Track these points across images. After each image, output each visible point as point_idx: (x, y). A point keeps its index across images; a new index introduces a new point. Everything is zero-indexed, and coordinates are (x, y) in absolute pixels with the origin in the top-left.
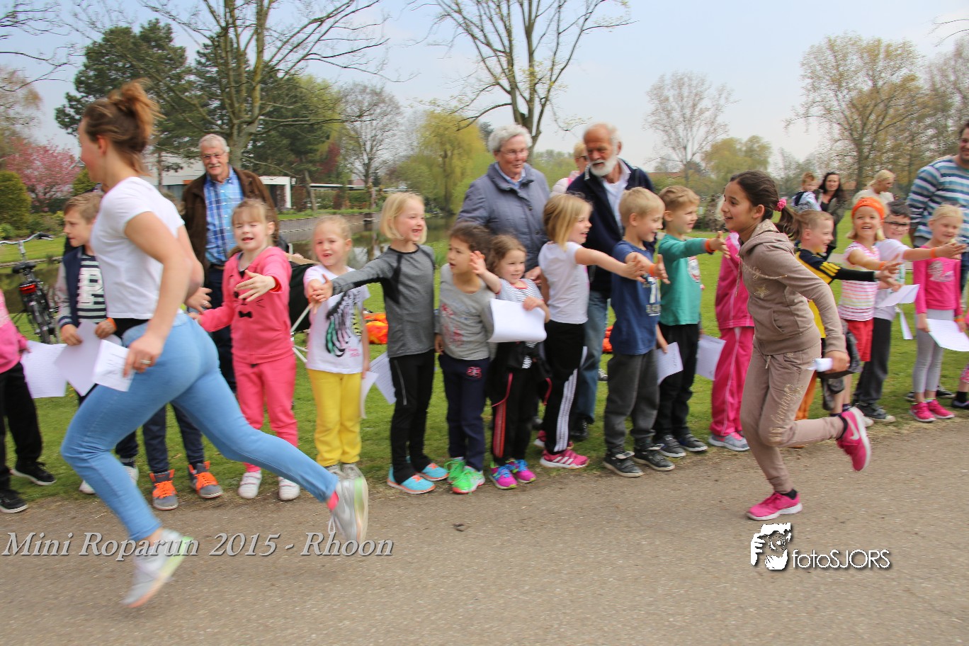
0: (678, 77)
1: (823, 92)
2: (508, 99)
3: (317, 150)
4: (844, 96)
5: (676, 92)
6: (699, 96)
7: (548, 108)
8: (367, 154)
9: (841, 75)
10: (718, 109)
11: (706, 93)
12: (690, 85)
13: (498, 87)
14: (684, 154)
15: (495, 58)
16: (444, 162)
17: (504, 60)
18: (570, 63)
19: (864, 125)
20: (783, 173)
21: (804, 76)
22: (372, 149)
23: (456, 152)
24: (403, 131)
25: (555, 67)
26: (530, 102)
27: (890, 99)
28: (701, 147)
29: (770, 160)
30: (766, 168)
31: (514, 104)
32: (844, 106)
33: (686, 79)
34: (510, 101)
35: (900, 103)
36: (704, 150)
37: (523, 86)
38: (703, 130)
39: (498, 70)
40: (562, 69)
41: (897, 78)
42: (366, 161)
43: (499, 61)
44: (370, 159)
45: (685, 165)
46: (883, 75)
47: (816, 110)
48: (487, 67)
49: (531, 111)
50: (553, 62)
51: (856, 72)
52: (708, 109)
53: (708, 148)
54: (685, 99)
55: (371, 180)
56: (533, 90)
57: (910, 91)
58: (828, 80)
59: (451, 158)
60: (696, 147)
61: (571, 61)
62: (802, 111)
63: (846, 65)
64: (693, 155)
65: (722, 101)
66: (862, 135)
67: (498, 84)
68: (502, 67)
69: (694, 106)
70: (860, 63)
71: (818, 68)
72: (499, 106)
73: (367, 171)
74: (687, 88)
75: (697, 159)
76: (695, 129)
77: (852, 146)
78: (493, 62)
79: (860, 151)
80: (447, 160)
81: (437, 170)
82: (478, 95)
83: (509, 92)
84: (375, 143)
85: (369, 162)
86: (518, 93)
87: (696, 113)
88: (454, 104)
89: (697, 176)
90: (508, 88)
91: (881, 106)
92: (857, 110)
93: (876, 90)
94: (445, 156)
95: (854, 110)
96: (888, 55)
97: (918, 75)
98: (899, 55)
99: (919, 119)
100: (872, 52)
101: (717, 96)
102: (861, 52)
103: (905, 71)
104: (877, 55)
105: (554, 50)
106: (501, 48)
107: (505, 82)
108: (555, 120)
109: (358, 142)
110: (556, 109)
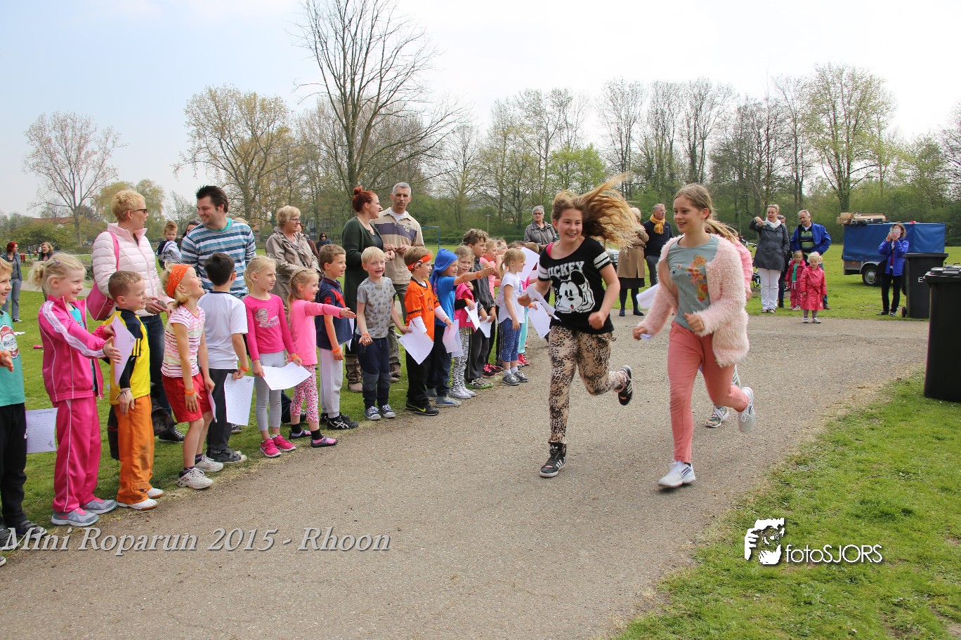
0: (60, 119)
1: (208, 139)
4: (228, 144)
5: (58, 134)
6: (84, 139)
9: (223, 124)
10: (106, 153)
11: (92, 136)
12: (73, 127)
14: (72, 198)
19: (248, 170)
20: (176, 217)
21: (189, 124)
27: (269, 147)
28: (89, 191)
29: (163, 203)
30: (160, 212)
32: (228, 152)
33: (69, 121)
35: (277, 150)
36: (93, 194)
38: (91, 175)
41: (274, 128)
45: (74, 210)
46: (261, 125)
47: (203, 156)
51: (236, 122)
52: (96, 153)
53: (98, 192)
54: (70, 142)
57: (285, 141)
58: (211, 128)
60: (84, 191)
62: (189, 157)
63: (227, 115)
64: (82, 200)
65: (109, 145)
66: (246, 181)
69: (80, 149)
70: (240, 115)
71: (202, 116)
74: (71, 130)
75: (87, 203)
76: (82, 173)
77: (239, 190)
79: (246, 194)
87: (83, 156)
89: (88, 221)
91: (262, 154)
92: (240, 156)
93: (255, 138)
95: (237, 156)
96: (263, 108)
97: (289, 126)
98: (273, 109)
99: (296, 166)
100: (250, 105)
101: (104, 140)
102: (240, 103)
103: (278, 123)
104: (255, 107)
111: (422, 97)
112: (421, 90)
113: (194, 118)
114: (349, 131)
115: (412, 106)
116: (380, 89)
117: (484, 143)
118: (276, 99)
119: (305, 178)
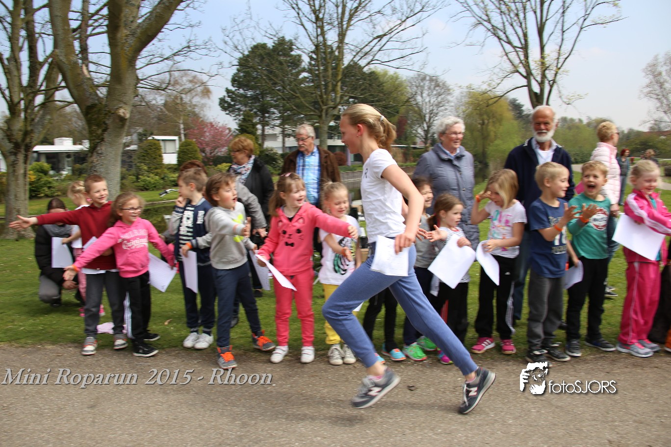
2: (524, 82)
5: (667, 69)
7: (555, 87)
8: (427, 123)
13: (517, 74)
15: (515, 53)
16: (482, 128)
18: (572, 54)
22: (430, 119)
23: (491, 120)
24: (452, 106)
25: (561, 57)
26: (541, 84)
31: (529, 86)
34: (526, 84)
37: (536, 72)
39: (516, 61)
40: (566, 58)
43: (518, 55)
44: (429, 127)
48: (509, 59)
49: (542, 90)
50: (559, 53)
55: (429, 142)
56: (544, 76)
59: (487, 125)
61: (573, 52)
67: (518, 72)
68: (520, 59)
72: (518, 88)
73: (426, 135)
78: (513, 56)
80: (484, 126)
81: (476, 134)
82: (502, 80)
83: (525, 77)
84: (432, 115)
85: (428, 129)
86: (532, 78)
88: (484, 87)
90: (525, 74)
94: (483, 124)
105: (560, 44)
106: (520, 46)
107: (522, 70)
108: (560, 97)
109: (420, 115)
110: (561, 89)
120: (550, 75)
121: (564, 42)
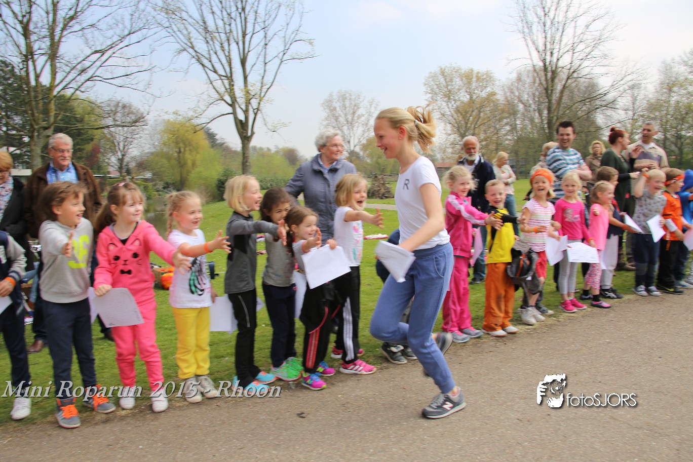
0: (342, 94)
1: (439, 102)
2: (230, 110)
3: (83, 149)
4: (452, 106)
5: (341, 104)
6: (357, 107)
7: (259, 115)
8: (121, 152)
9: (450, 91)
10: (371, 115)
11: (361, 105)
12: (350, 99)
13: (223, 102)
14: (349, 146)
15: (220, 81)
16: (179, 156)
17: (226, 82)
18: (274, 84)
19: (466, 123)
21: (426, 93)
22: (124, 148)
23: (187, 149)
24: (147, 134)
25: (262, 87)
26: (246, 112)
27: (482, 107)
28: (360, 141)
31: (234, 113)
32: (453, 112)
33: (347, 95)
34: (231, 111)
35: (487, 109)
36: (361, 143)
37: (241, 101)
38: (361, 129)
39: (222, 90)
40: (268, 89)
41: (484, 94)
42: (120, 157)
43: (223, 83)
44: (123, 155)
45: (349, 154)
46: (476, 92)
48: (214, 88)
49: (247, 118)
50: (262, 83)
51: (459, 90)
52: (363, 115)
53: (364, 142)
54: (347, 109)
55: (124, 171)
56: (248, 103)
57: (493, 102)
58: (441, 95)
59: (184, 153)
60: (356, 141)
61: (275, 83)
63: (452, 85)
64: (355, 146)
65: (373, 110)
67: (223, 100)
68: (225, 87)
69: (354, 113)
70: (461, 84)
71: (435, 87)
72: (224, 115)
73: (121, 164)
74: (348, 101)
75: (357, 149)
76: (355, 129)
78: (218, 84)
80: (181, 155)
81: (174, 162)
82: (208, 107)
83: (230, 105)
84: (126, 143)
85: (123, 158)
86: (237, 106)
87: (355, 118)
88: (191, 113)
89: (358, 161)
90: (230, 102)
91: (476, 111)
92: (461, 114)
93: (472, 101)
94: (180, 152)
95: (459, 115)
96: (478, 79)
97: (497, 91)
98: (485, 79)
99: (500, 120)
100: (468, 77)
101: (369, 106)
102: (461, 76)
103: (489, 89)
104: (471, 79)
105: (262, 75)
106: (224, 74)
107: (228, 98)
108: (265, 124)
109: (113, 143)
110: (265, 117)
111: (605, 62)
112: (605, 56)
113: (429, 89)
114: (548, 91)
115: (597, 71)
116: (572, 58)
117: (651, 96)
118: (487, 71)
119: (508, 128)
120: (254, 103)
121: (267, 73)
